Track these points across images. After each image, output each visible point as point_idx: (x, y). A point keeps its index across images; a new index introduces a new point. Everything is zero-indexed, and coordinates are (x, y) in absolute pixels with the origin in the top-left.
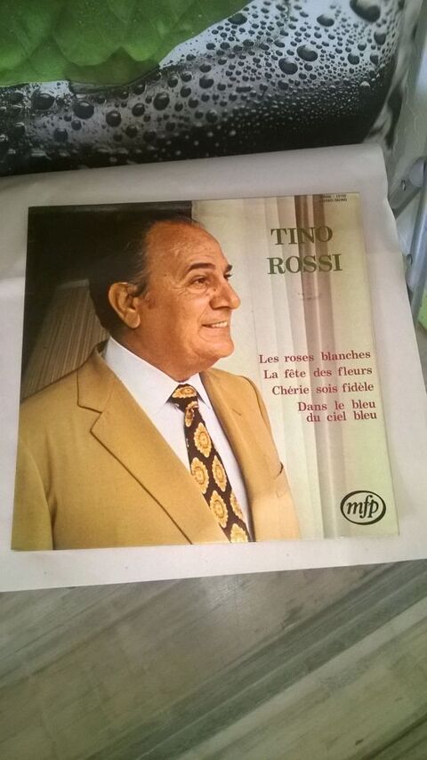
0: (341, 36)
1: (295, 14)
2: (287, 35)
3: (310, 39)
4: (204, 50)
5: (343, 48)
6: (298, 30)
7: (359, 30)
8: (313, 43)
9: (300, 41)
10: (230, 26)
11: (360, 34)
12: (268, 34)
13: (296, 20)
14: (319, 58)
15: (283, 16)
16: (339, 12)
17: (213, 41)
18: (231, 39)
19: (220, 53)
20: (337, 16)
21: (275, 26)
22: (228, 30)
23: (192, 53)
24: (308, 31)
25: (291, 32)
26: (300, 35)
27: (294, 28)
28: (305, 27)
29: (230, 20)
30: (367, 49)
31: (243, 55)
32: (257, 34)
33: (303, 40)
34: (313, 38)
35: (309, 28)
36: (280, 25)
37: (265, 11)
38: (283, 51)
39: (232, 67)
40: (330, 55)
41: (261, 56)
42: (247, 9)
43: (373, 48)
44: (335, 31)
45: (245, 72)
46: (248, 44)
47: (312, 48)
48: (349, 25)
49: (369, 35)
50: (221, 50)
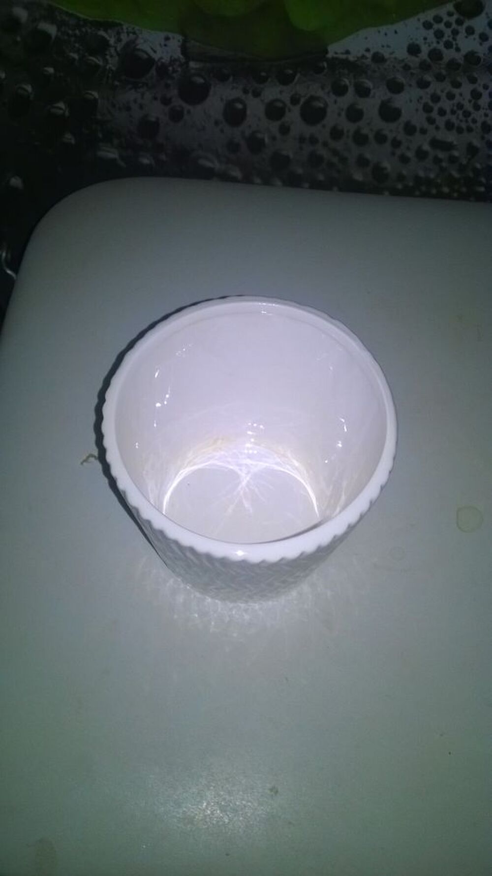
4: (402, 53)
23: (381, 51)
39: (436, 98)
45: (453, 112)
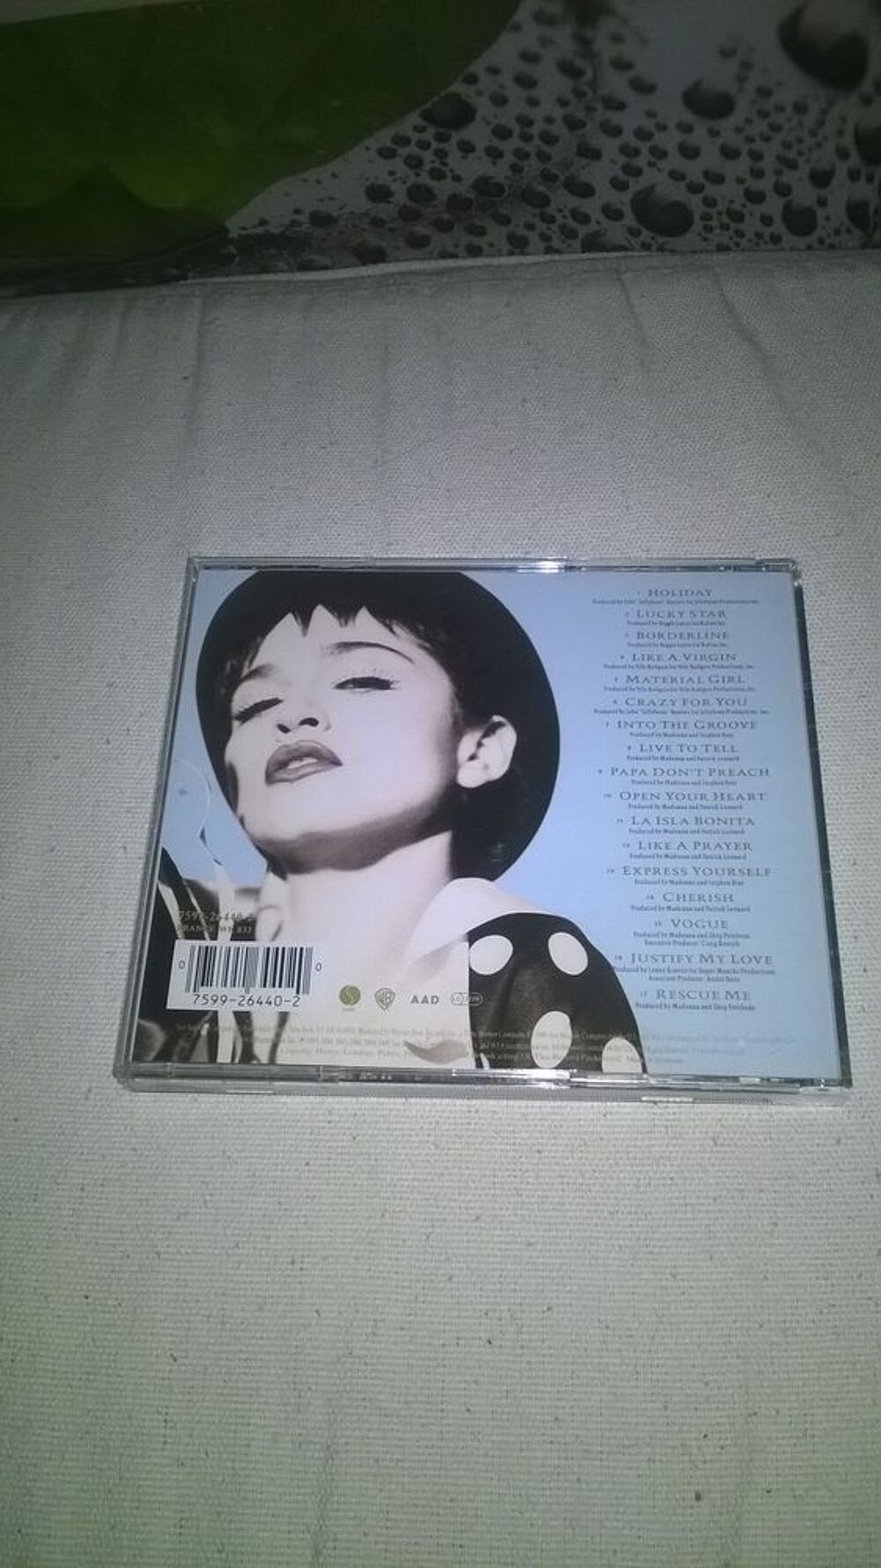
0: (758, 145)
1: (616, 83)
2: (596, 155)
3: (666, 165)
5: (766, 184)
6: (628, 137)
7: (811, 118)
8: (676, 176)
9: (638, 172)
10: (429, 134)
11: (813, 133)
12: (543, 157)
13: (620, 106)
14: (698, 225)
15: (580, 94)
16: (747, 66)
17: (385, 180)
18: (437, 175)
19: (408, 215)
20: (741, 79)
21: (558, 129)
22: (424, 145)
24: (660, 139)
25: (609, 146)
26: (636, 152)
27: (616, 131)
28: (648, 124)
29: (427, 116)
30: (835, 182)
31: (477, 222)
32: (509, 158)
33: (646, 169)
34: (675, 161)
35: (662, 128)
36: (573, 124)
37: (525, 82)
38: (591, 207)
40: (729, 212)
41: (530, 227)
42: (472, 80)
43: (854, 176)
44: (738, 130)
46: (485, 186)
47: (672, 192)
48: (780, 109)
49: (841, 133)
50: (410, 203)
